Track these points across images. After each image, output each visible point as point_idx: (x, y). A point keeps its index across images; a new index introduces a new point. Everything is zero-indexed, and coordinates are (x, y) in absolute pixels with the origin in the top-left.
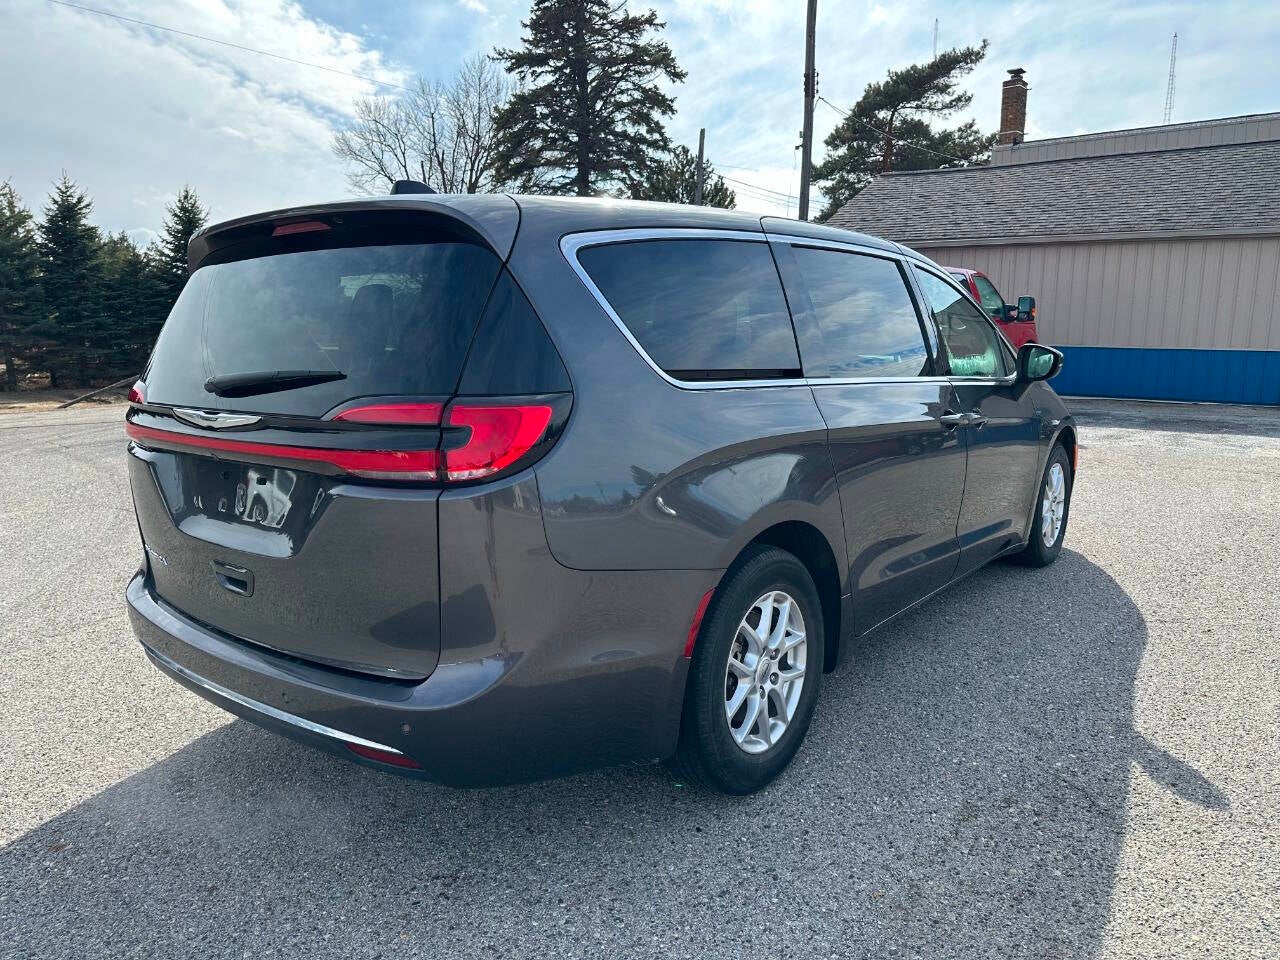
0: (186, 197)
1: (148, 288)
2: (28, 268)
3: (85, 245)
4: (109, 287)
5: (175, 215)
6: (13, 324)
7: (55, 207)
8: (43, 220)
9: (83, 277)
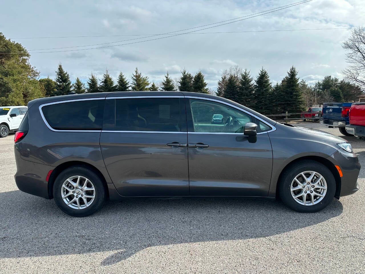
0: (292, 69)
1: (279, 94)
2: (251, 91)
3: (265, 85)
4: (270, 94)
5: (289, 74)
6: (247, 104)
7: (259, 76)
8: (256, 79)
9: (263, 92)
